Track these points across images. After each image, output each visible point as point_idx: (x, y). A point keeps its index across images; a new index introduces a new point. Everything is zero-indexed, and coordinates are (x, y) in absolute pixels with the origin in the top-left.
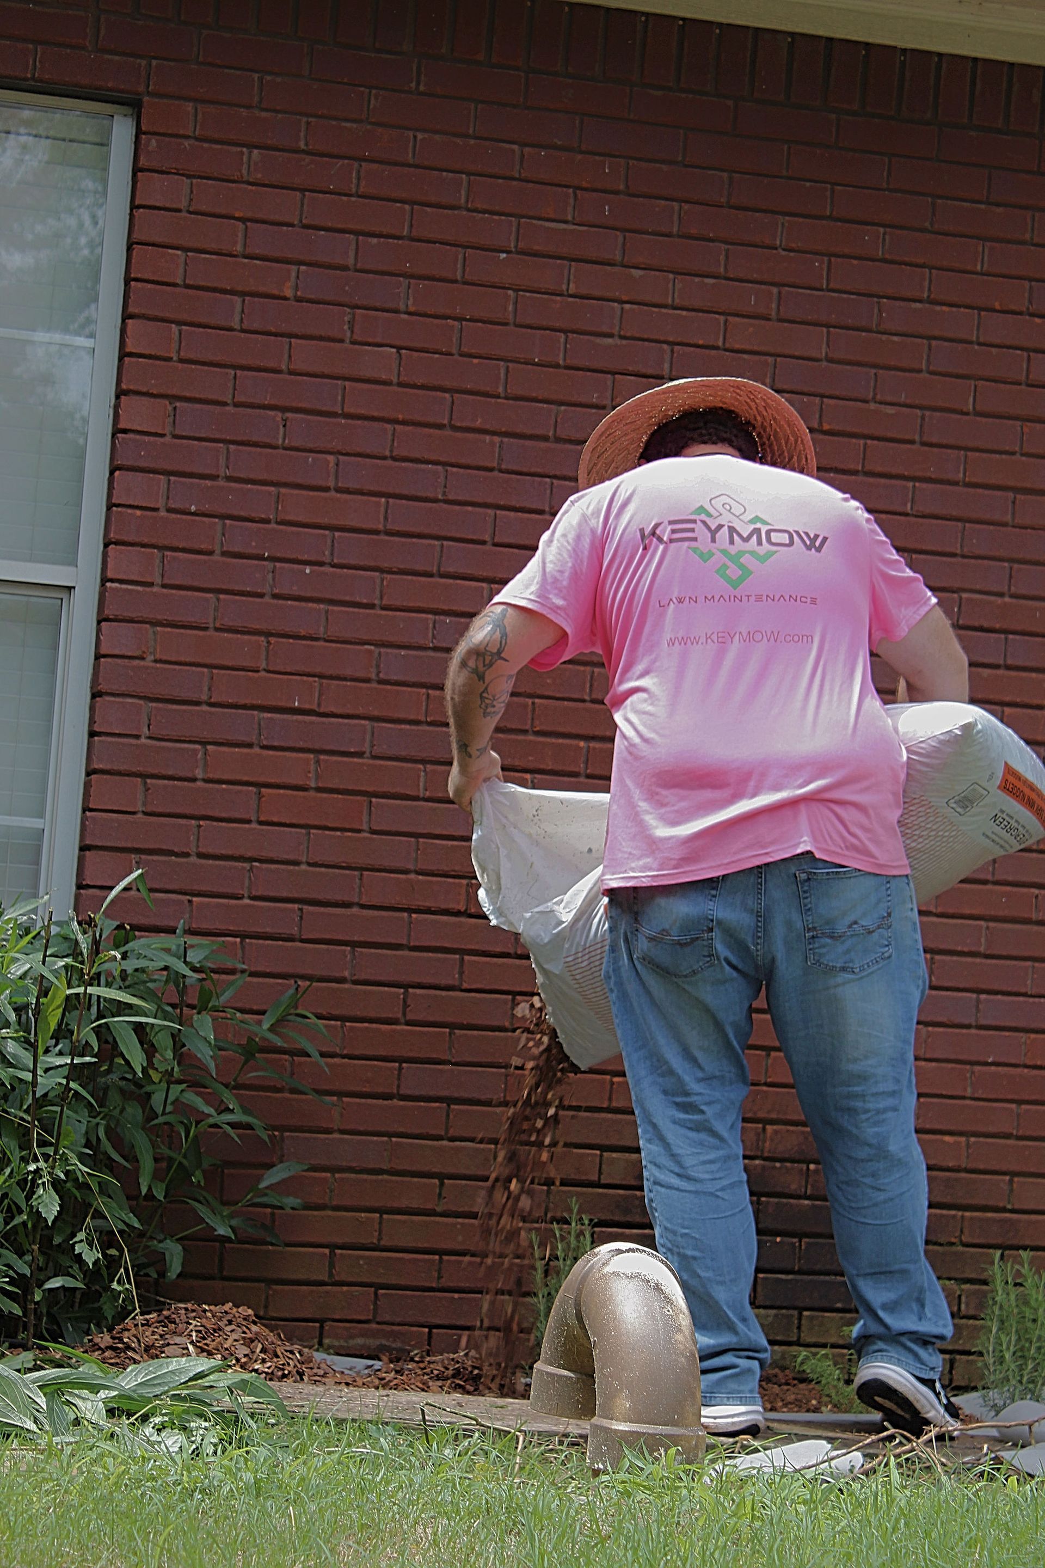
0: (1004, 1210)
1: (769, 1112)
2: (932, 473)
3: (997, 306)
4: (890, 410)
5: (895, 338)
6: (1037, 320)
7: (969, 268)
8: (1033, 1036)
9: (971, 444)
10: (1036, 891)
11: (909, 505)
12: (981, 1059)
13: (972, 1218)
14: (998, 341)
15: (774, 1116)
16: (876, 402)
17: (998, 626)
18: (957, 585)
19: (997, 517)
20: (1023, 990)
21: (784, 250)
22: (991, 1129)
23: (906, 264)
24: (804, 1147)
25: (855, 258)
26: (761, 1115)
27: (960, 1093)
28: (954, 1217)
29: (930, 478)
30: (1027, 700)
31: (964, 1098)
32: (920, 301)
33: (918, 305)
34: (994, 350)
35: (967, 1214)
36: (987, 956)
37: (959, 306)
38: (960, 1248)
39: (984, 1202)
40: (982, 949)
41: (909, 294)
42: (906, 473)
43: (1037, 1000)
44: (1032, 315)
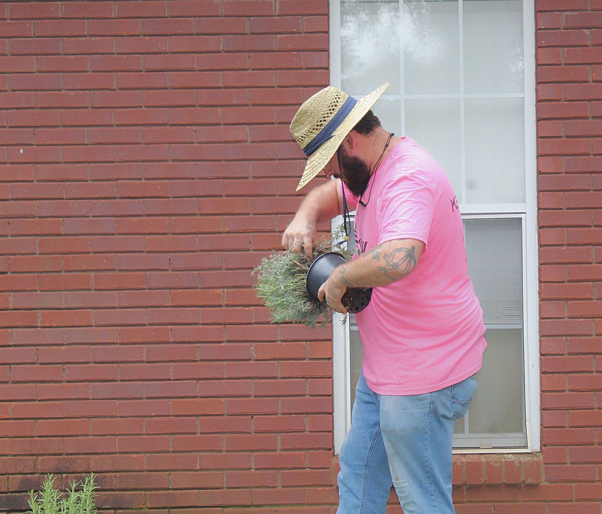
0: (168, 489)
1: (38, 450)
2: (97, 122)
3: (125, 34)
4: (72, 93)
5: (72, 57)
6: (147, 38)
7: (108, 16)
8: (174, 400)
9: (116, 105)
10: (171, 327)
11: (86, 140)
12: (148, 414)
13: (150, 495)
14: (126, 51)
15: (41, 452)
16: (65, 90)
17: (138, 195)
18: (115, 177)
19: (133, 141)
20: (167, 378)
21: (11, 20)
22: (157, 449)
23: (75, 18)
24: (59, 466)
25: (47, 19)
26: (35, 452)
27: (139, 433)
28: (141, 494)
29: (97, 125)
30: (157, 231)
31: (141, 434)
32: (85, 36)
33: (83, 39)
34: (125, 56)
35: (148, 493)
36: (148, 362)
37: (106, 36)
38: (147, 510)
39: (156, 486)
40: (145, 359)
41: (77, 34)
42: (83, 124)
43: (175, 382)
44: (144, 35)
